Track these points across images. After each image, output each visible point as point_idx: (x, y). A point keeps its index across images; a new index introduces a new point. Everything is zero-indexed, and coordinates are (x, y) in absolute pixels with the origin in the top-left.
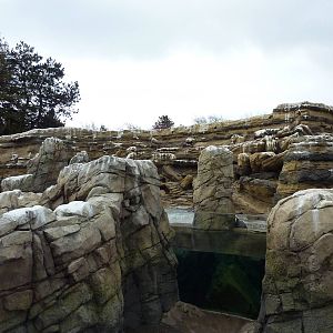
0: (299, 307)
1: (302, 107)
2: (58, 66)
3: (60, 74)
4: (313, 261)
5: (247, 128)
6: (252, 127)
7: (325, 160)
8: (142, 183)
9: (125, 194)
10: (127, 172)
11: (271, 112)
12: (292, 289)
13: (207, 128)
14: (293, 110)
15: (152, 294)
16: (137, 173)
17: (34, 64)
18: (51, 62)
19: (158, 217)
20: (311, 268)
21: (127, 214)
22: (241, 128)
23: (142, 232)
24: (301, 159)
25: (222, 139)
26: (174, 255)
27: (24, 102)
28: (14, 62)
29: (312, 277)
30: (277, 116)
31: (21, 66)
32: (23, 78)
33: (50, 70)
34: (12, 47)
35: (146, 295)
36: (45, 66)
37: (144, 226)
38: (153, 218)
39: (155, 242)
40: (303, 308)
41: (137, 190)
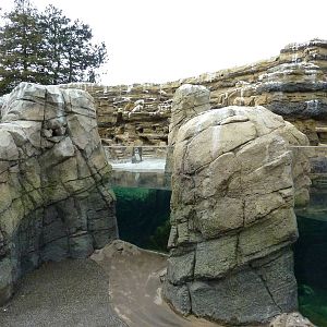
0: (193, 238)
1: (311, 45)
2: (85, 27)
3: (89, 36)
4: (207, 185)
5: (253, 73)
6: (258, 71)
7: (301, 91)
8: (68, 113)
9: (44, 123)
10: (48, 99)
11: (278, 54)
12: (188, 218)
13: (214, 76)
14: (302, 49)
15: (80, 229)
16: (60, 100)
17: (64, 27)
18: (79, 24)
19: (88, 150)
20: (204, 192)
21: (49, 144)
22: (247, 74)
23: (65, 164)
24: (273, 90)
25: (229, 87)
26: (111, 192)
27: (55, 65)
28: (44, 26)
29: (206, 204)
30: (284, 57)
31: (51, 29)
32: (52, 41)
33: (78, 32)
34: (41, 11)
35: (74, 230)
36: (73, 28)
37: (68, 158)
38: (81, 150)
39: (83, 175)
40: (198, 239)
41: (61, 120)
